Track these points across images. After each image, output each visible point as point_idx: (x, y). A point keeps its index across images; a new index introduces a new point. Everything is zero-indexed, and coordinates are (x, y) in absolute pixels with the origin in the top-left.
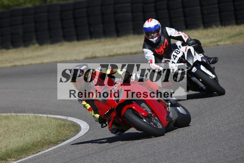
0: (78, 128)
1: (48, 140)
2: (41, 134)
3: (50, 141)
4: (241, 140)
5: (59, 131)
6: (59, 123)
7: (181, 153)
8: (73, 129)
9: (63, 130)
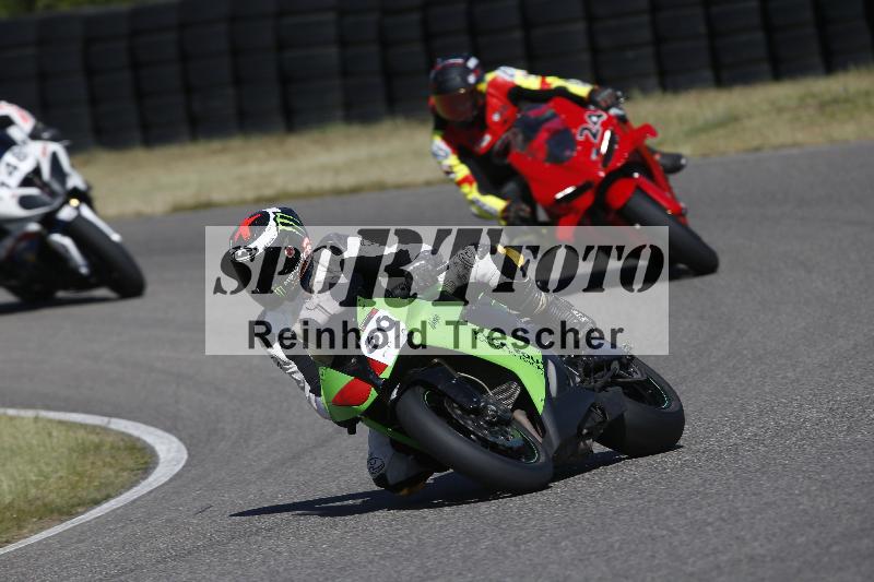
0: (145, 459)
1: (39, 503)
2: (14, 479)
3: (45, 505)
4: (731, 497)
5: (79, 469)
6: (80, 441)
7: (517, 546)
8: (130, 463)
9: (93, 463)
